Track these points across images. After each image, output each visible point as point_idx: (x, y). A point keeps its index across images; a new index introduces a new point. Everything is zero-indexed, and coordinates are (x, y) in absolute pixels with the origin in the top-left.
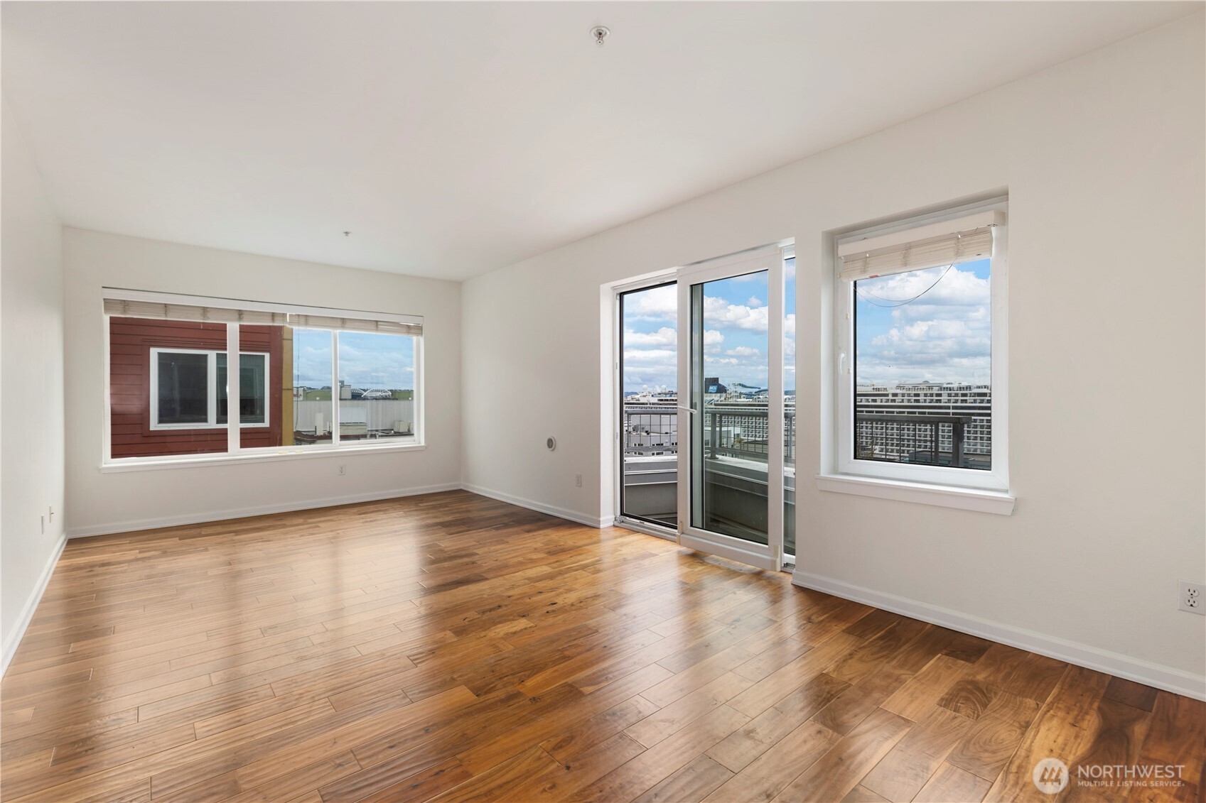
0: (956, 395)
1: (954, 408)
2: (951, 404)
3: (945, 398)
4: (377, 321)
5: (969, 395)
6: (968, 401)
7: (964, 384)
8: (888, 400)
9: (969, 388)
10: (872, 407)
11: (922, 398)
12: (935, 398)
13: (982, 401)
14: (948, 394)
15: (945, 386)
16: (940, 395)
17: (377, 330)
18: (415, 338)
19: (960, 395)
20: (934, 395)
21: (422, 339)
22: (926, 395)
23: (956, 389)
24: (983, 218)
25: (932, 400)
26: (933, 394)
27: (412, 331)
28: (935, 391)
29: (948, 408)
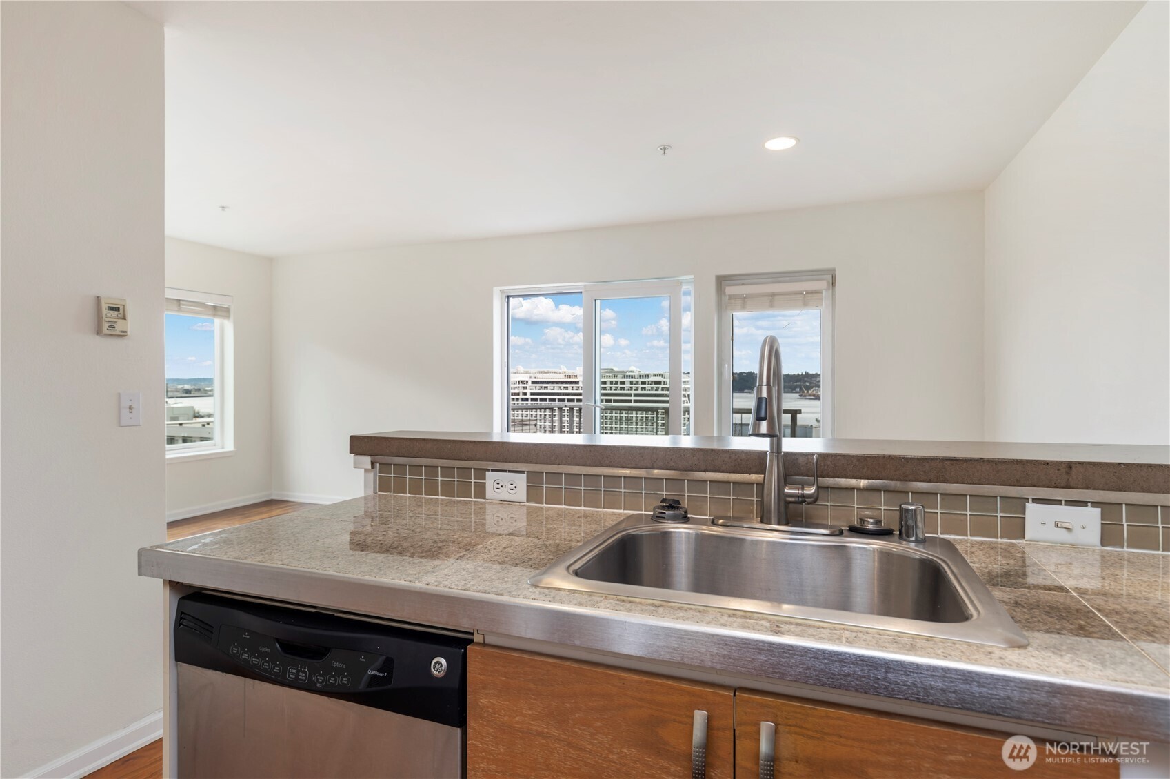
0: (637, 383)
1: (636, 395)
2: (633, 392)
3: (627, 385)
4: (179, 300)
5: (647, 383)
6: (647, 389)
7: (643, 373)
8: (579, 387)
9: (647, 376)
10: (563, 394)
11: (608, 385)
12: (619, 385)
13: (657, 389)
14: (631, 382)
15: (628, 374)
16: (623, 383)
17: (179, 310)
18: (217, 321)
19: (640, 383)
20: (619, 383)
21: (229, 326)
22: (611, 383)
23: (636, 377)
24: (821, 285)
25: (617, 387)
26: (617, 382)
27: (220, 313)
28: (619, 379)
29: (630, 395)
